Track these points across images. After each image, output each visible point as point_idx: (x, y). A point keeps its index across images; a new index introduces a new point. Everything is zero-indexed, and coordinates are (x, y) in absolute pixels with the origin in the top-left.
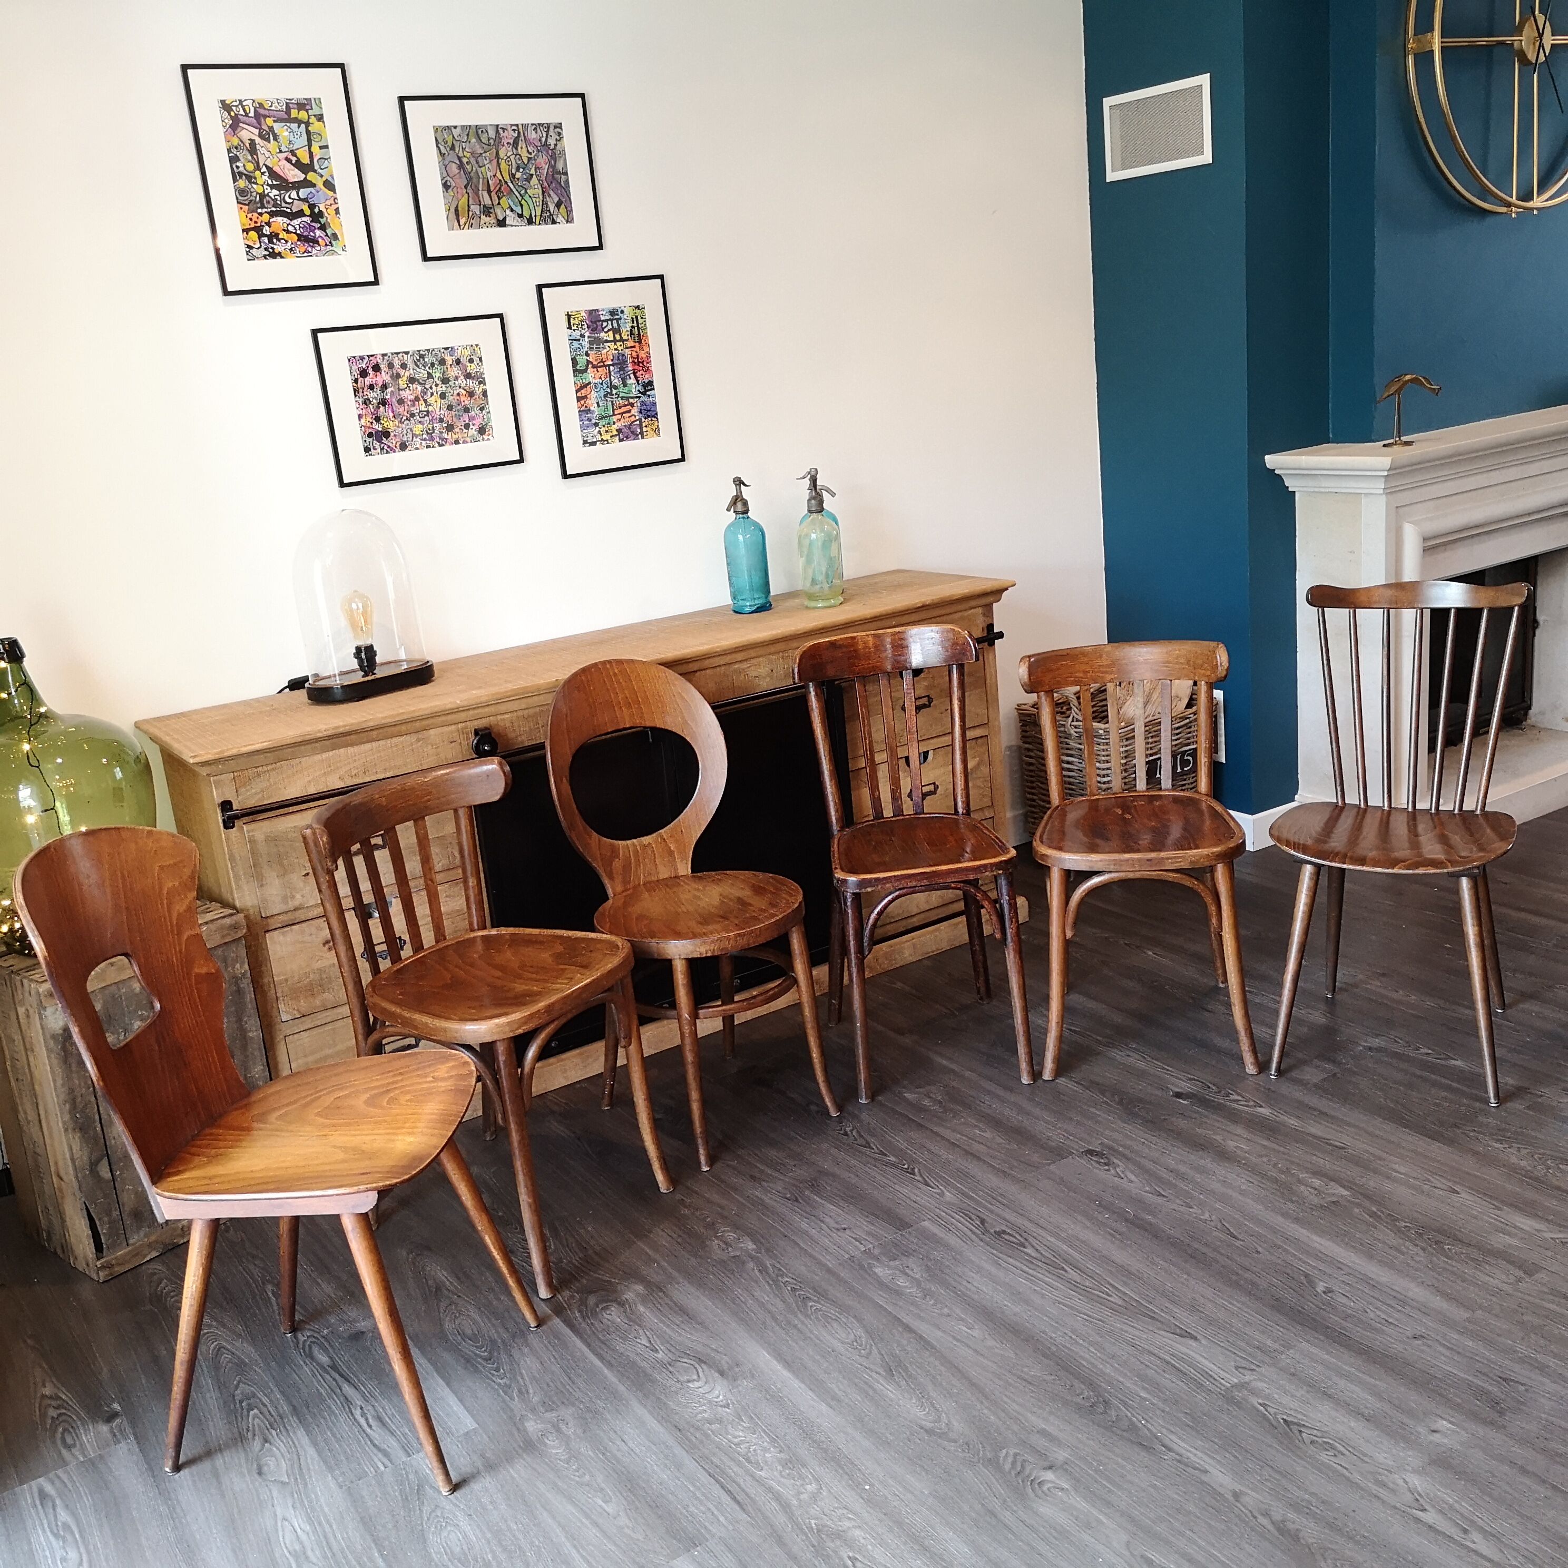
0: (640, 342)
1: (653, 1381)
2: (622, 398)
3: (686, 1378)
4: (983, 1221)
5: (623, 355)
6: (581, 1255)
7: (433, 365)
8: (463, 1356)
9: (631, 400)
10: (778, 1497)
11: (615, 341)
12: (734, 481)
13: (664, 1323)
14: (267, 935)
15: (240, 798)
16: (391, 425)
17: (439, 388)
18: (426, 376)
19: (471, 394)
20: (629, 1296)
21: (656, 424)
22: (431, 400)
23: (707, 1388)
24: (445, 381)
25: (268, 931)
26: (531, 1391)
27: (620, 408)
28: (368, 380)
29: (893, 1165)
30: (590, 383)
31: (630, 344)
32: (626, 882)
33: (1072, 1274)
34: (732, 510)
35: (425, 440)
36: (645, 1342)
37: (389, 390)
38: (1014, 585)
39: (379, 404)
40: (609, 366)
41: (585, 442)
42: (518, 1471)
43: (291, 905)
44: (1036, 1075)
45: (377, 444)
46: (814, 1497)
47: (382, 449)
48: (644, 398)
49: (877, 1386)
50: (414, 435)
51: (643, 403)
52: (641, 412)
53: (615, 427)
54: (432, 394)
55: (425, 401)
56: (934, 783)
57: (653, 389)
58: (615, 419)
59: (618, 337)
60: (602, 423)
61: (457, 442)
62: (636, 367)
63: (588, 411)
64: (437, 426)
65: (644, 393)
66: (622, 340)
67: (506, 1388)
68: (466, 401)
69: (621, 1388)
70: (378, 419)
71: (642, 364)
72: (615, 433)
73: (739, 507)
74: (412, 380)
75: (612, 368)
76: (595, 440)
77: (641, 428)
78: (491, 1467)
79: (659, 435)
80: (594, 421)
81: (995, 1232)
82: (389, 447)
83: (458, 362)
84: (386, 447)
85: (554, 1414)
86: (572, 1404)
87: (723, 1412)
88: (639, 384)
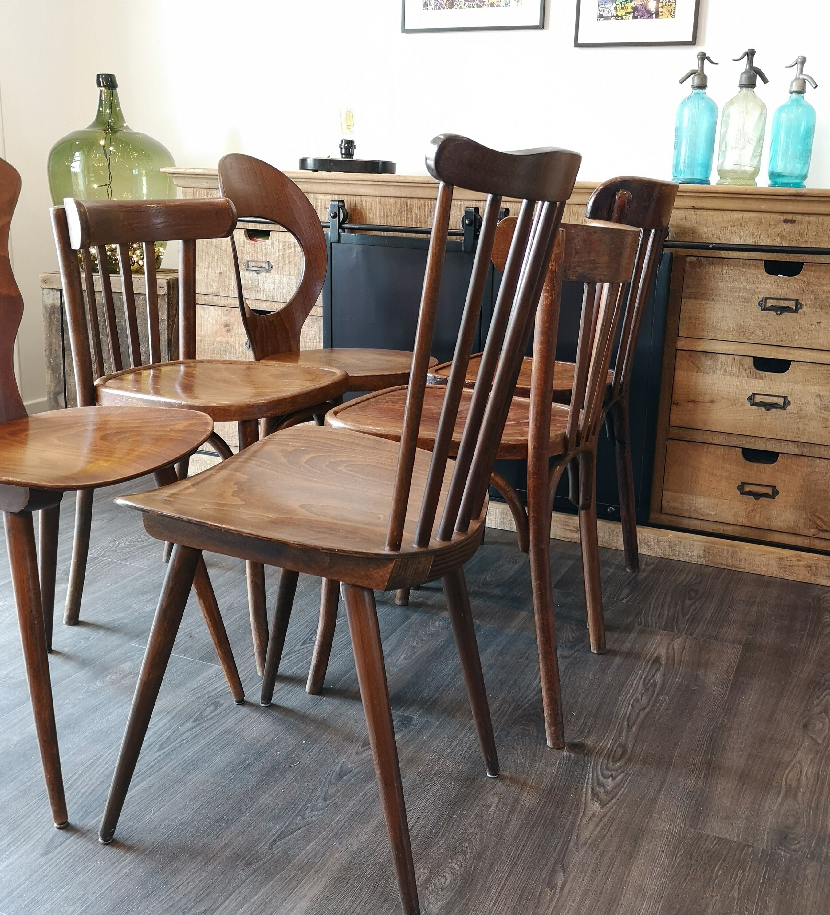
21: (673, 5)
35: (468, 1)
41: (601, 16)
43: (210, 291)
47: (436, 6)
53: (630, 5)
56: (785, 398)
61: (491, 5)
72: (630, 10)
76: (610, 15)
77: (657, 9)
79: (674, 16)
82: (441, 4)
84: (439, 4)
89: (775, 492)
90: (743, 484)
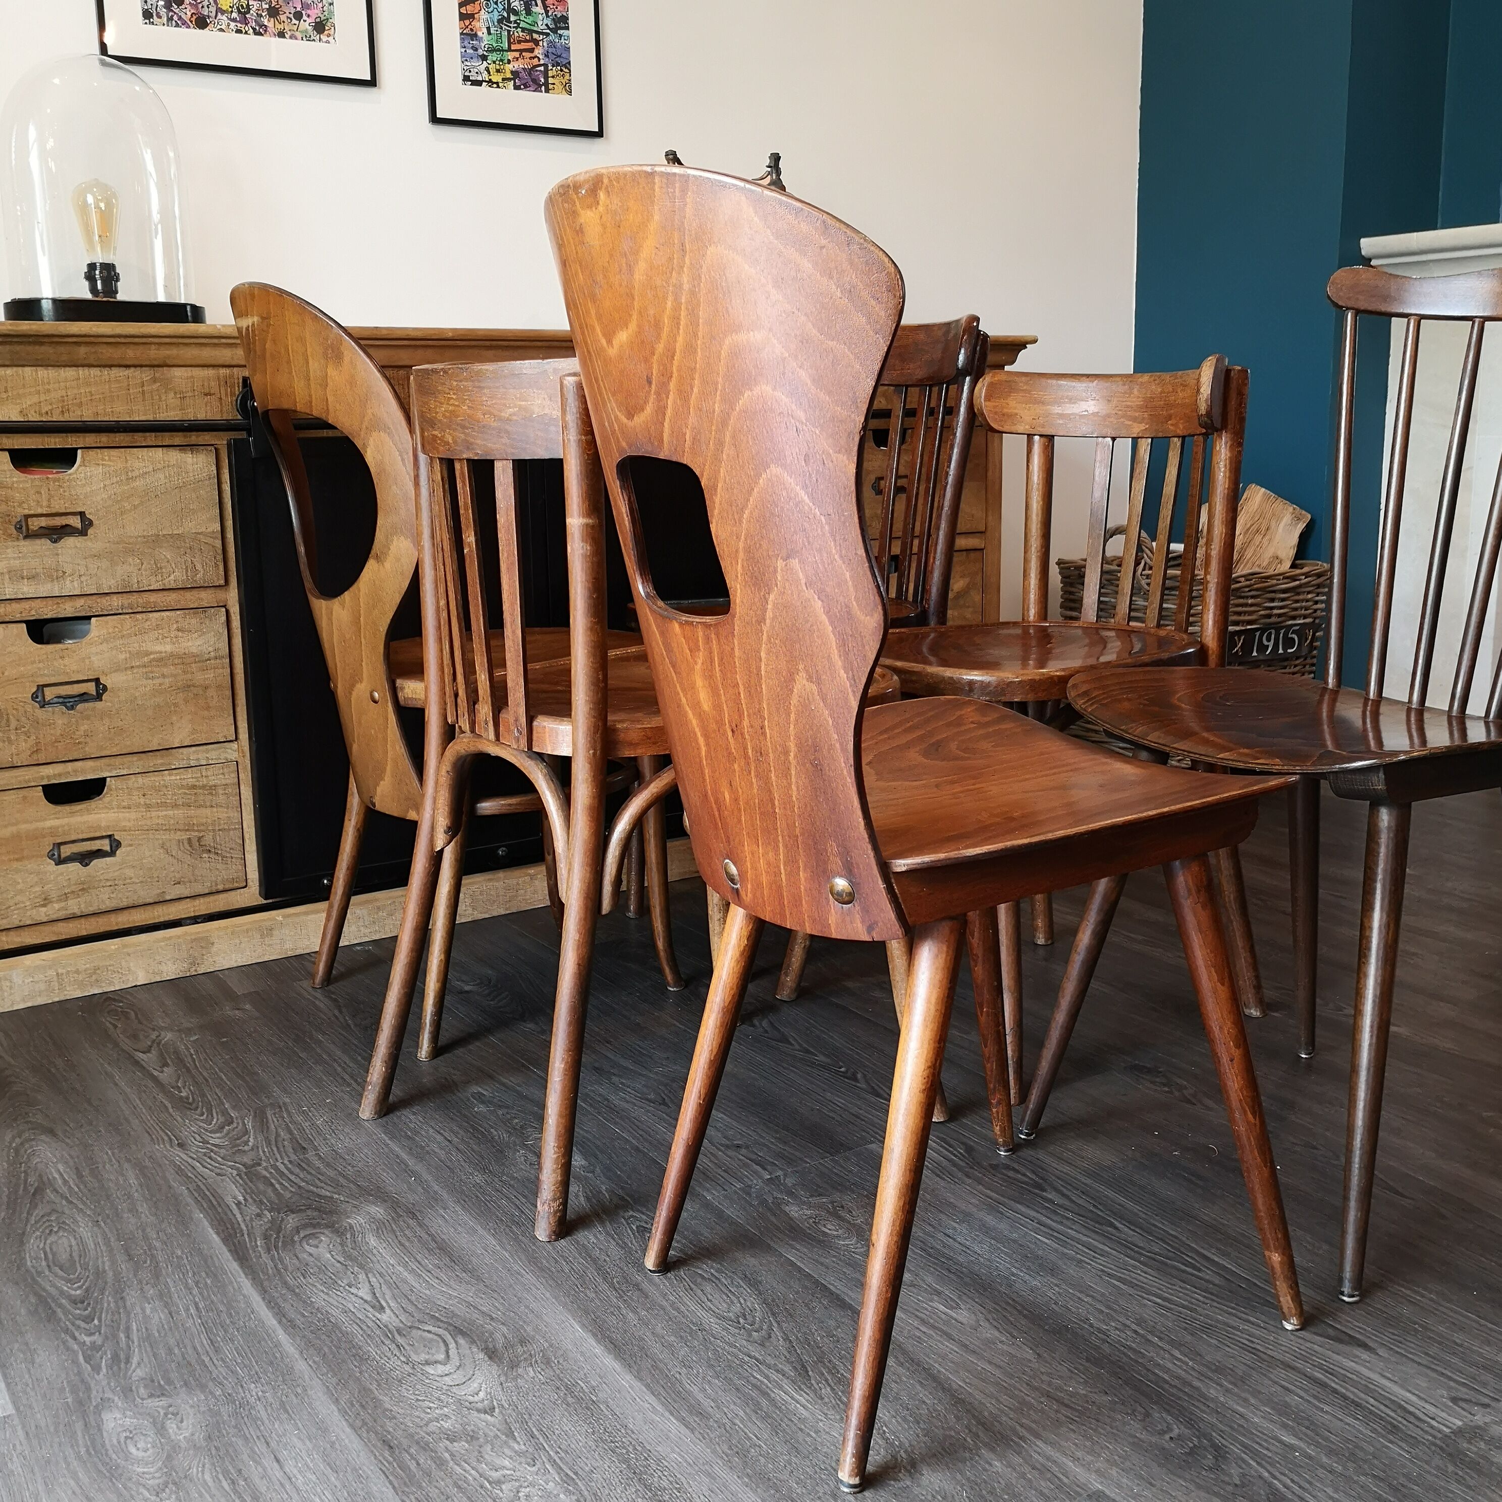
1: (363, 1359)
2: (523, 30)
3: (423, 1357)
4: (969, 1150)
6: (293, 1157)
8: (36, 1294)
9: (535, 36)
12: (667, 155)
13: (406, 1266)
20: (357, 1220)
21: (567, 77)
23: (458, 1377)
26: (135, 1360)
27: (519, 42)
29: (824, 1067)
33: (1127, 1232)
36: (364, 1293)
38: (1035, 341)
41: (466, 79)
45: (163, 10)
47: (170, 19)
48: (552, 37)
49: (778, 1394)
50: (219, 10)
51: (552, 44)
52: (547, 56)
53: (509, 67)
57: (567, 28)
58: (510, 56)
60: (492, 57)
61: (281, 35)
63: (474, 36)
64: (255, 4)
65: (554, 31)
67: (91, 1353)
69: (301, 1366)
72: (509, 75)
76: (480, 78)
77: (546, 77)
79: (570, 93)
80: (480, 52)
81: (991, 1165)
82: (180, 18)
84: (175, 18)
85: (164, 1402)
86: (203, 1387)
87: (480, 1421)
88: (547, 16)
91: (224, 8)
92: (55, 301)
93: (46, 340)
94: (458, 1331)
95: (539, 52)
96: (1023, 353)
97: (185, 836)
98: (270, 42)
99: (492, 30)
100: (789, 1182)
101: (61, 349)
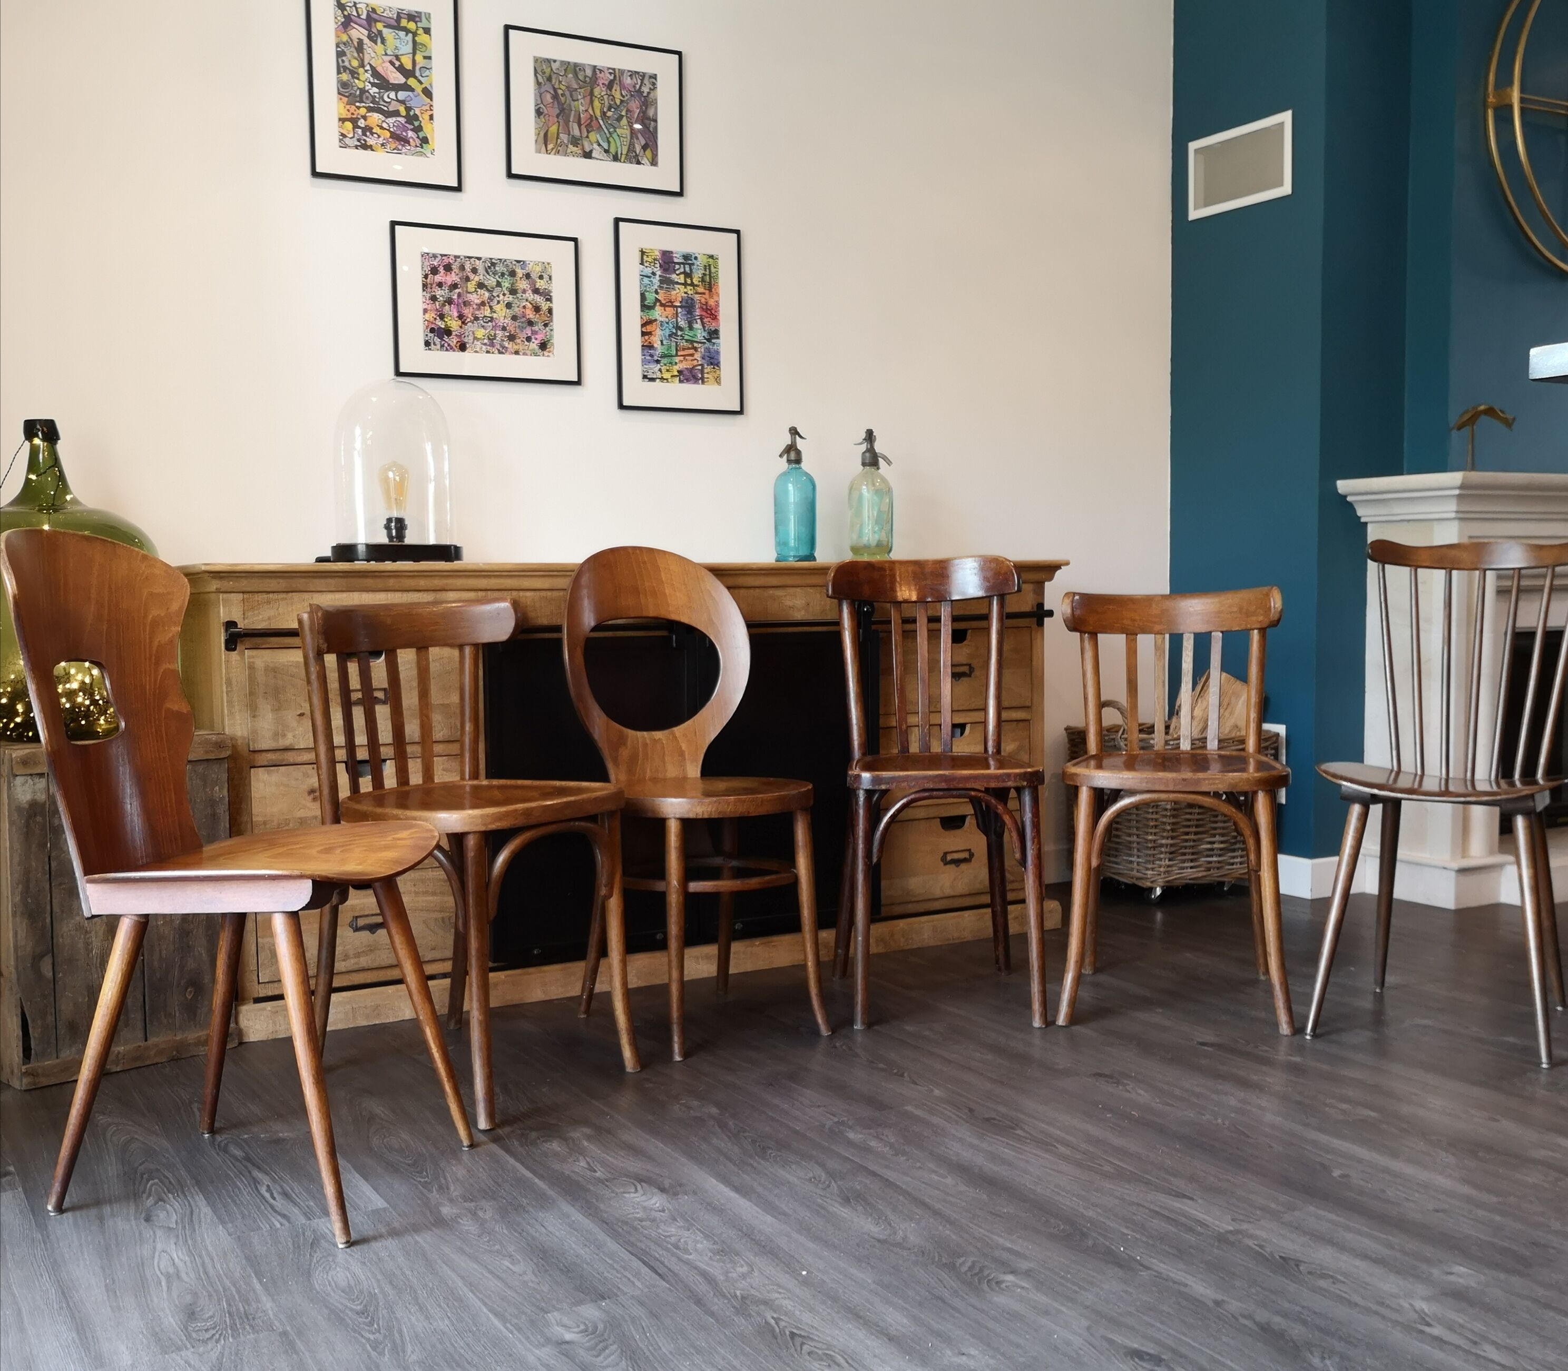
0: (710, 290)
1: (588, 1190)
2: (687, 341)
3: (622, 1190)
4: (971, 1110)
5: (692, 299)
6: (531, 1107)
7: (503, 275)
8: (385, 1162)
9: (695, 345)
10: (704, 1274)
11: (685, 284)
13: (608, 1154)
14: (252, 770)
15: (246, 621)
16: (454, 325)
17: (506, 299)
18: (495, 283)
19: (537, 309)
20: (575, 1134)
21: (718, 372)
22: (497, 308)
23: (644, 1198)
24: (513, 292)
25: (254, 767)
26: (452, 1188)
27: (684, 349)
28: (438, 278)
29: (882, 1070)
30: (656, 320)
31: (700, 290)
32: (631, 771)
33: (1062, 1149)
34: (785, 457)
35: (485, 344)
36: (583, 1164)
37: (457, 291)
38: (1067, 564)
39: (445, 302)
40: (677, 307)
41: (645, 377)
42: (424, 1239)
43: (282, 743)
44: (1049, 1021)
45: (437, 340)
46: (744, 1276)
47: (442, 346)
48: (708, 344)
49: (831, 1209)
50: (475, 338)
51: (708, 350)
52: (703, 358)
53: (676, 368)
54: (499, 302)
55: (491, 307)
57: (718, 338)
58: (677, 359)
59: (689, 281)
60: (664, 361)
61: (517, 353)
62: (704, 313)
63: (651, 347)
64: (500, 333)
65: (709, 340)
66: (692, 284)
67: (426, 1185)
68: (531, 315)
69: (550, 1192)
70: (442, 317)
71: (711, 313)
72: (676, 373)
73: (793, 455)
74: (481, 285)
75: (679, 310)
76: (655, 377)
77: (702, 374)
78: (394, 1233)
79: (719, 384)
80: (656, 358)
81: (983, 1118)
82: (449, 345)
83: (528, 276)
84: (446, 345)
85: (473, 1204)
86: (495, 1199)
87: (658, 1215)
88: (705, 330)
89: (972, 855)
90: (946, 854)
91: (479, 337)
92: (368, 546)
93: (370, 574)
94: (641, 1181)
95: (698, 356)
96: (1058, 573)
97: (440, 915)
98: (508, 358)
99: (665, 342)
100: (850, 1123)
101: (378, 580)
